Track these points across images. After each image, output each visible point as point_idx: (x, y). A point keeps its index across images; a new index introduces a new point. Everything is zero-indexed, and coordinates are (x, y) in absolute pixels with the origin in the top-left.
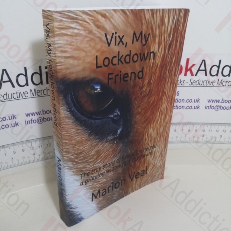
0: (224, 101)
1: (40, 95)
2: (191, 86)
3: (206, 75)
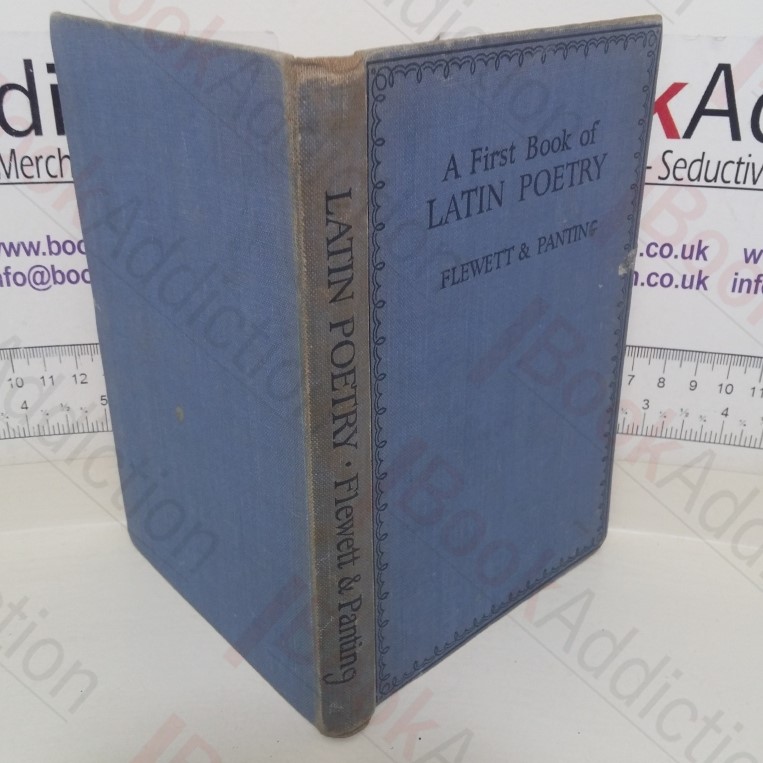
1: (32, 177)
2: (668, 181)
3: (736, 136)
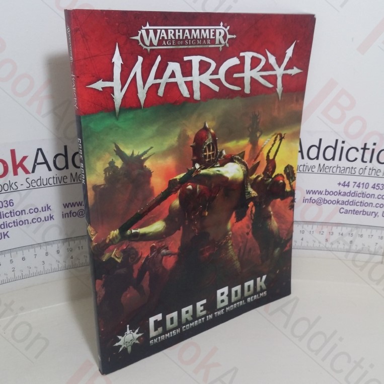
0: (329, 193)
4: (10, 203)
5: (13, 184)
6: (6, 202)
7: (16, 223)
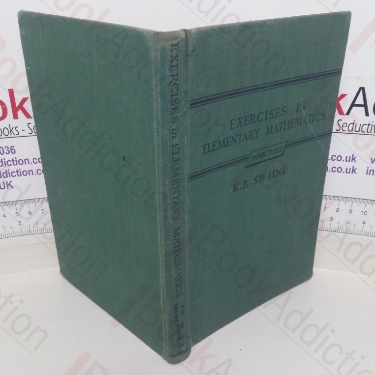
4: (11, 150)
5: (14, 128)
6: (7, 148)
7: (19, 173)
